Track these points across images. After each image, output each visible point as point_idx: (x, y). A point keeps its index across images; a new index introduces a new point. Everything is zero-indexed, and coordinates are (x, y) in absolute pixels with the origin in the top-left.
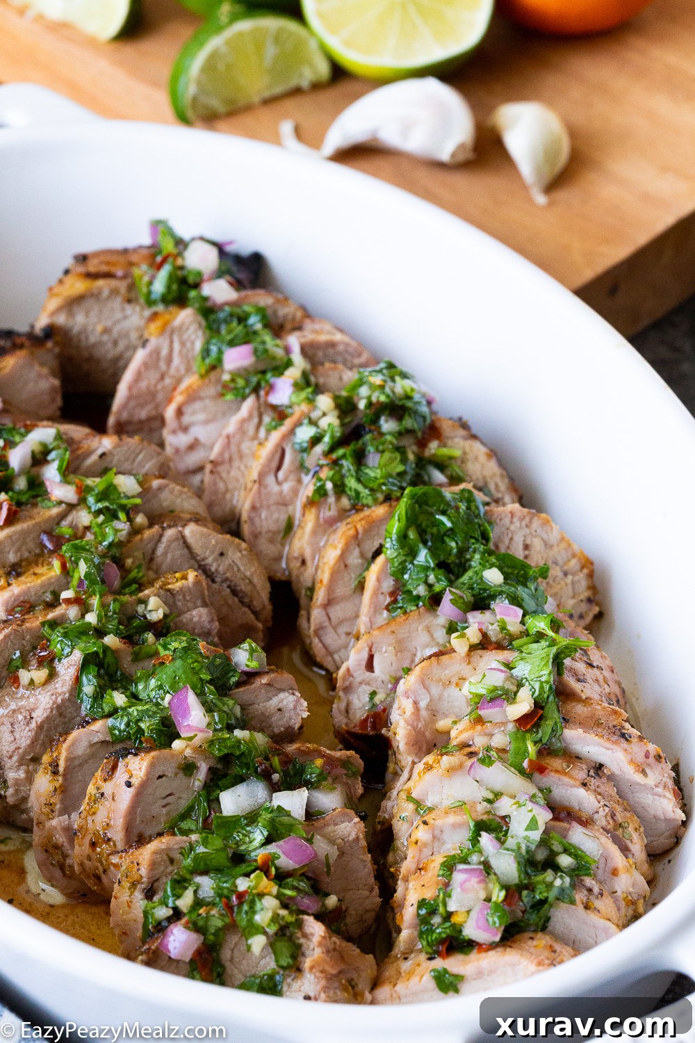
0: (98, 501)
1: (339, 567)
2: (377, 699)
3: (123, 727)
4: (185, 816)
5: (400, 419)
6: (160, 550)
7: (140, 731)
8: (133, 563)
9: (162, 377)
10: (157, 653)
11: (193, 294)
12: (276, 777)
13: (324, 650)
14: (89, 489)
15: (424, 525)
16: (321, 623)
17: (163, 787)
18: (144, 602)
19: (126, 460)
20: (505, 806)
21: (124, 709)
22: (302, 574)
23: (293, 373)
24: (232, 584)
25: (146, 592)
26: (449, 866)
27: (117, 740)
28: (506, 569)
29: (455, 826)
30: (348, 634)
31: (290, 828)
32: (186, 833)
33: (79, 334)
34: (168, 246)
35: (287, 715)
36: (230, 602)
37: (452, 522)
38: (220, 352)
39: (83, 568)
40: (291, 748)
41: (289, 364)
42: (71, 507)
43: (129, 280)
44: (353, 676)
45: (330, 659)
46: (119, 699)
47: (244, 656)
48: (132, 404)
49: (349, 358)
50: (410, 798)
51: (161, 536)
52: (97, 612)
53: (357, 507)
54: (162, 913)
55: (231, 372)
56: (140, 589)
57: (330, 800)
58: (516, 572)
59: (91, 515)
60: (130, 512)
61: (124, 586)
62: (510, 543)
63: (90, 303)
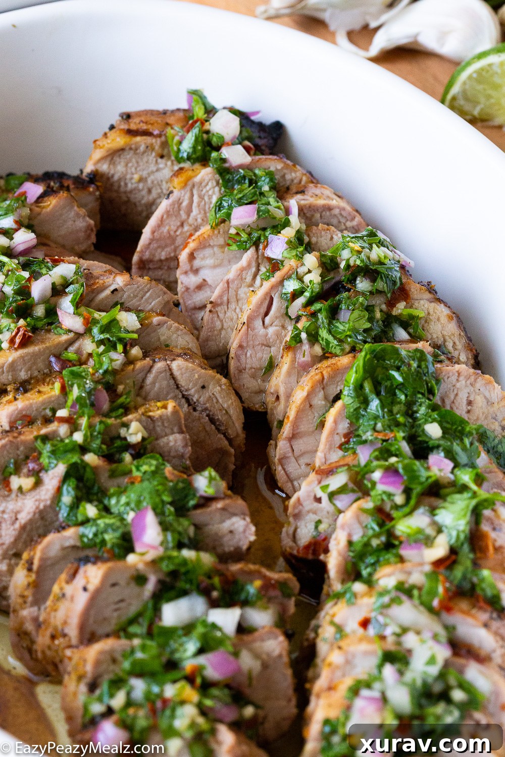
0: (102, 332)
1: (304, 406)
2: (322, 527)
3: (91, 536)
4: (133, 621)
5: (374, 281)
6: (150, 378)
7: (103, 542)
8: (124, 389)
9: (182, 225)
10: (130, 472)
11: (214, 155)
12: (215, 594)
13: (285, 477)
14: (95, 322)
15: (379, 378)
16: (285, 453)
17: (115, 594)
18: (126, 425)
19: (135, 296)
20: (410, 640)
21: (95, 520)
22: (275, 408)
23: (289, 233)
24: (211, 413)
25: (130, 417)
26: (355, 691)
27: (85, 547)
28: (445, 425)
29: (366, 653)
30: (308, 465)
31: (220, 642)
32: (130, 636)
33: (120, 180)
34: (199, 112)
35: (237, 537)
36: (208, 428)
37: (403, 378)
38: (230, 208)
39: (75, 392)
40: (235, 567)
41: (287, 224)
42: (78, 336)
43: (163, 138)
44: (302, 505)
45: (290, 485)
46: (91, 510)
47: (203, 483)
48: (154, 245)
49: (343, 220)
50: (332, 623)
51: (151, 367)
52: (84, 432)
53: (326, 355)
54: (97, 708)
55: (236, 228)
56: (126, 414)
57: (261, 618)
58: (454, 427)
59: (94, 344)
60: (127, 345)
61: (112, 410)
62: (455, 398)
63: (129, 155)
